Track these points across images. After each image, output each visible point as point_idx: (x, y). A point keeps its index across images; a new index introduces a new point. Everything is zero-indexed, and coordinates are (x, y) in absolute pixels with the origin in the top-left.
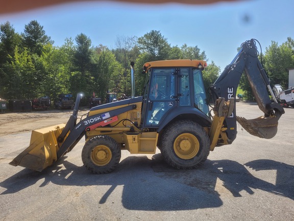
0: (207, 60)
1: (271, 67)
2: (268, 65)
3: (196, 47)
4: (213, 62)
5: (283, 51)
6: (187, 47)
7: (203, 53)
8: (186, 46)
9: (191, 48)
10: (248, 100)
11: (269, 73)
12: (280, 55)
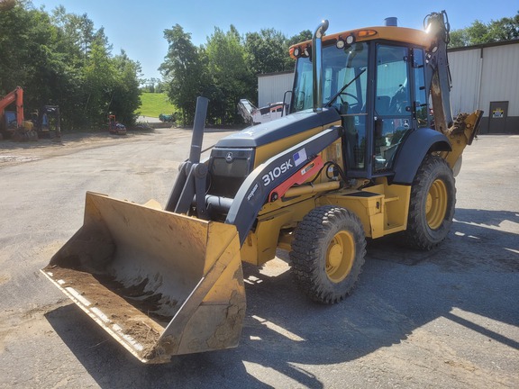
0: (111, 47)
1: (216, 71)
2: (212, 66)
3: (85, 16)
4: (123, 52)
5: (232, 47)
6: (67, 13)
7: (101, 31)
8: (62, 10)
9: (75, 18)
10: (185, 123)
11: (215, 80)
12: (228, 52)
